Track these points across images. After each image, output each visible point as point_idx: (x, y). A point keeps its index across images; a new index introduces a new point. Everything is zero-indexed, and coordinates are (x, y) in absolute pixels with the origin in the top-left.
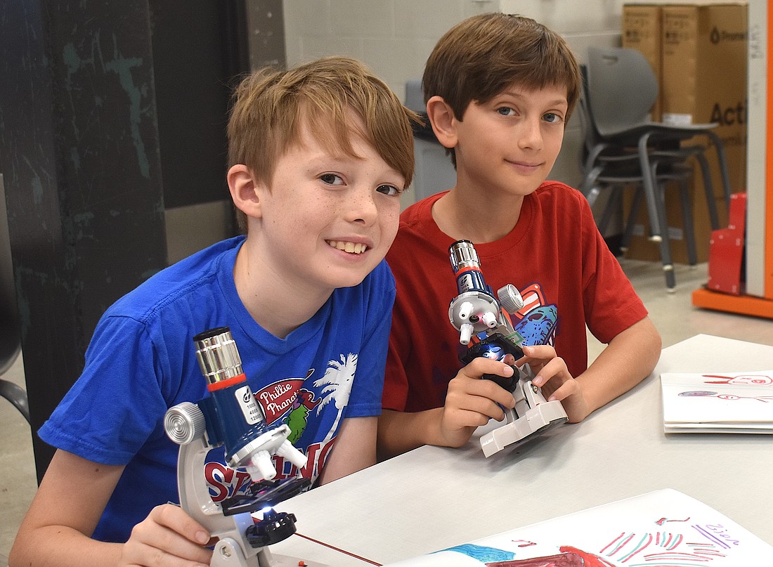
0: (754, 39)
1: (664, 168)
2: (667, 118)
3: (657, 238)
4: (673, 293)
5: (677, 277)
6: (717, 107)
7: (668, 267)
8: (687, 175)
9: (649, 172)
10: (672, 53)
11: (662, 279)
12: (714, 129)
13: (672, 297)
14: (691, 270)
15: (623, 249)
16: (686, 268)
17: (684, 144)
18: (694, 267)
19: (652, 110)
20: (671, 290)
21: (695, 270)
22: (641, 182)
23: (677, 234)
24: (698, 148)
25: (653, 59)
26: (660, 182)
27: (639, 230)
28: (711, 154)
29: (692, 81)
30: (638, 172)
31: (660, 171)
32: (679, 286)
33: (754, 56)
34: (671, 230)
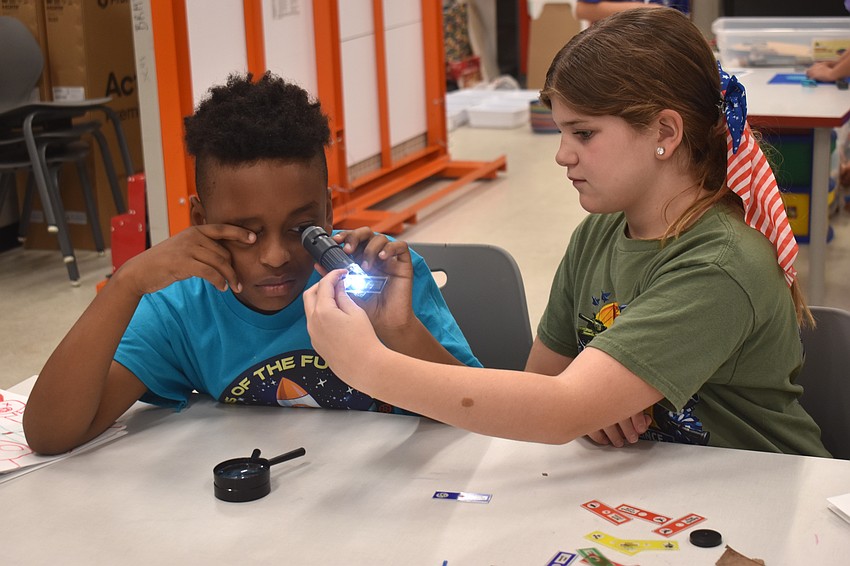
0: (136, 9)
1: (55, 150)
2: (56, 91)
3: (52, 229)
4: (78, 286)
5: (79, 267)
6: (112, 77)
7: (69, 259)
8: (83, 155)
9: (37, 156)
10: (56, 20)
11: (65, 270)
12: (108, 103)
13: (75, 290)
14: (99, 256)
15: (21, 239)
16: (94, 254)
17: (75, 121)
18: (102, 254)
19: (39, 84)
20: (75, 283)
21: (104, 256)
22: (31, 167)
23: (79, 218)
24: (94, 125)
25: (34, 27)
26: (51, 166)
27: (36, 217)
28: (107, 130)
29: (81, 49)
30: (25, 156)
31: (49, 154)
32: (83, 278)
33: (138, 28)
34: (70, 214)
